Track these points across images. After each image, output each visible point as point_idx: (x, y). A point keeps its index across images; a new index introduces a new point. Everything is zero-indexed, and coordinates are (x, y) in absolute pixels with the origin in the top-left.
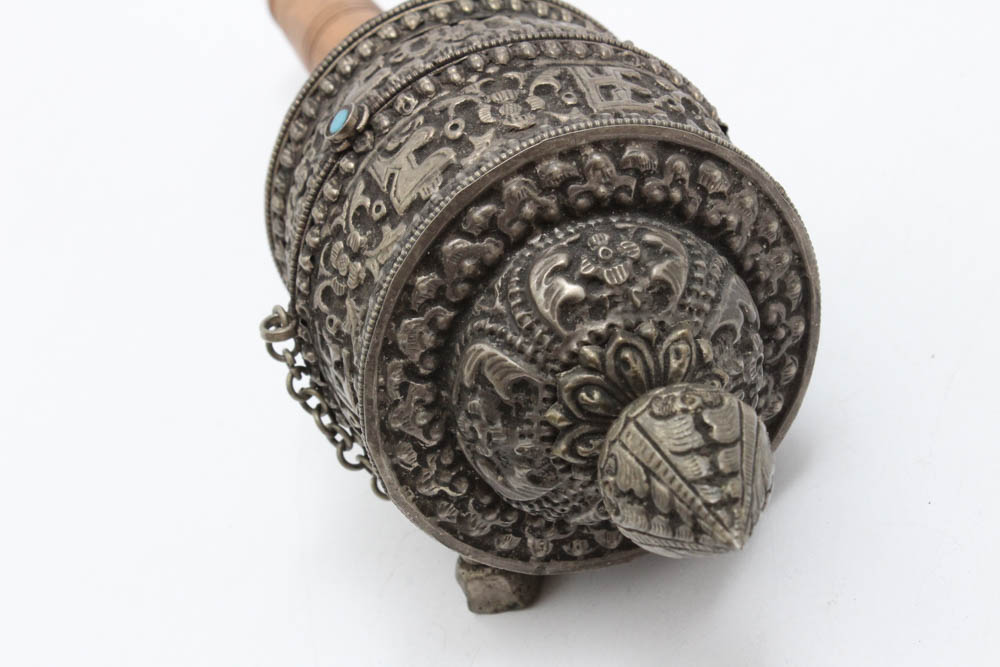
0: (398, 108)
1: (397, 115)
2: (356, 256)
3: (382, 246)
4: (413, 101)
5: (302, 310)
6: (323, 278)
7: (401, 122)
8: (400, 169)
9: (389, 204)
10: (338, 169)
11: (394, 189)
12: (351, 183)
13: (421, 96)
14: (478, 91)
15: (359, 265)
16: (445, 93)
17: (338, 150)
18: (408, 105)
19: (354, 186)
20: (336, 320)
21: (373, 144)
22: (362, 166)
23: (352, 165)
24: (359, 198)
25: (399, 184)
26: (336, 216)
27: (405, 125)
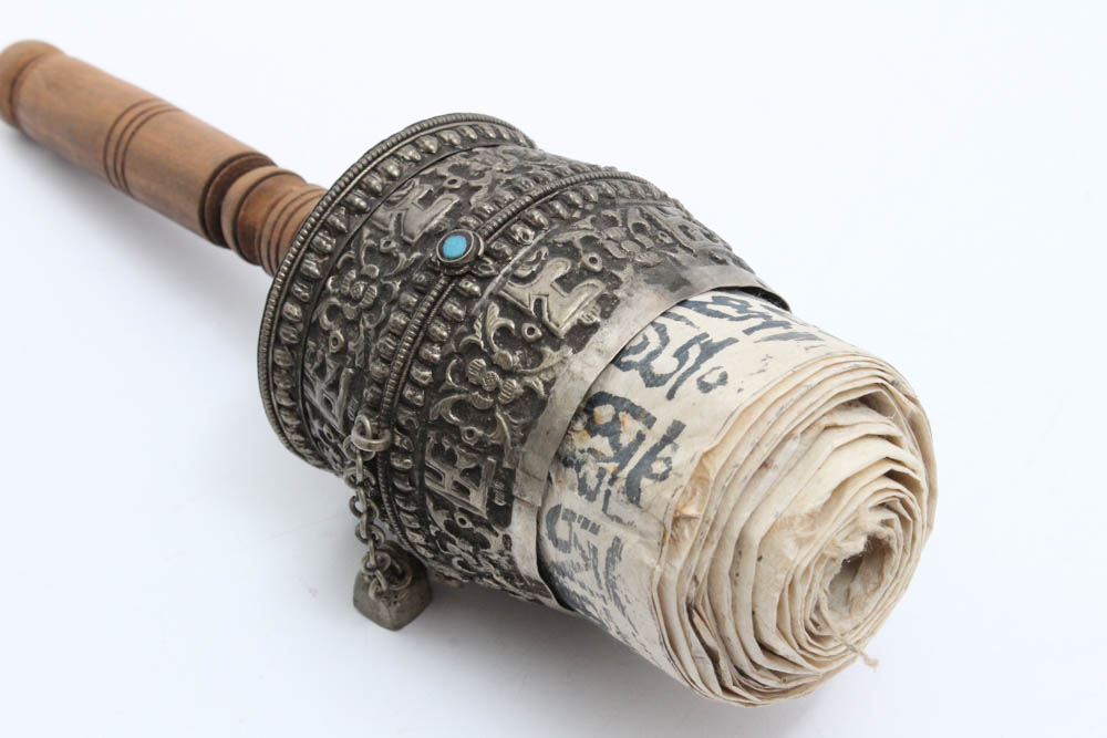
0: (517, 238)
1: (517, 245)
2: (507, 373)
3: (544, 365)
4: (530, 232)
5: (409, 422)
6: (452, 391)
7: (521, 253)
8: (547, 296)
9: (545, 327)
10: (453, 290)
11: (546, 314)
12: (477, 305)
13: (537, 227)
14: (590, 226)
15: (514, 382)
16: (556, 226)
17: (457, 273)
18: (526, 236)
19: (484, 309)
20: (479, 432)
21: (498, 270)
22: (489, 289)
23: (477, 289)
24: (495, 318)
25: (552, 309)
26: (463, 334)
27: (528, 254)
